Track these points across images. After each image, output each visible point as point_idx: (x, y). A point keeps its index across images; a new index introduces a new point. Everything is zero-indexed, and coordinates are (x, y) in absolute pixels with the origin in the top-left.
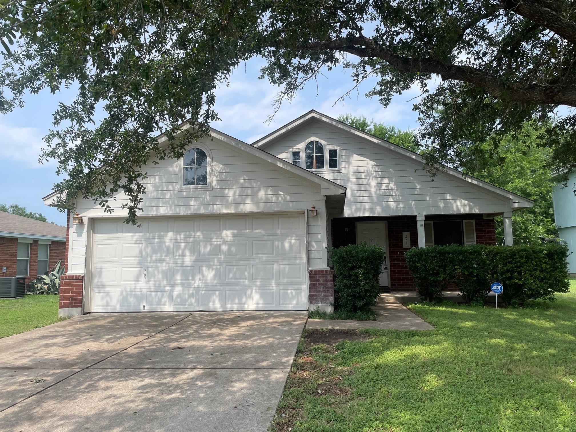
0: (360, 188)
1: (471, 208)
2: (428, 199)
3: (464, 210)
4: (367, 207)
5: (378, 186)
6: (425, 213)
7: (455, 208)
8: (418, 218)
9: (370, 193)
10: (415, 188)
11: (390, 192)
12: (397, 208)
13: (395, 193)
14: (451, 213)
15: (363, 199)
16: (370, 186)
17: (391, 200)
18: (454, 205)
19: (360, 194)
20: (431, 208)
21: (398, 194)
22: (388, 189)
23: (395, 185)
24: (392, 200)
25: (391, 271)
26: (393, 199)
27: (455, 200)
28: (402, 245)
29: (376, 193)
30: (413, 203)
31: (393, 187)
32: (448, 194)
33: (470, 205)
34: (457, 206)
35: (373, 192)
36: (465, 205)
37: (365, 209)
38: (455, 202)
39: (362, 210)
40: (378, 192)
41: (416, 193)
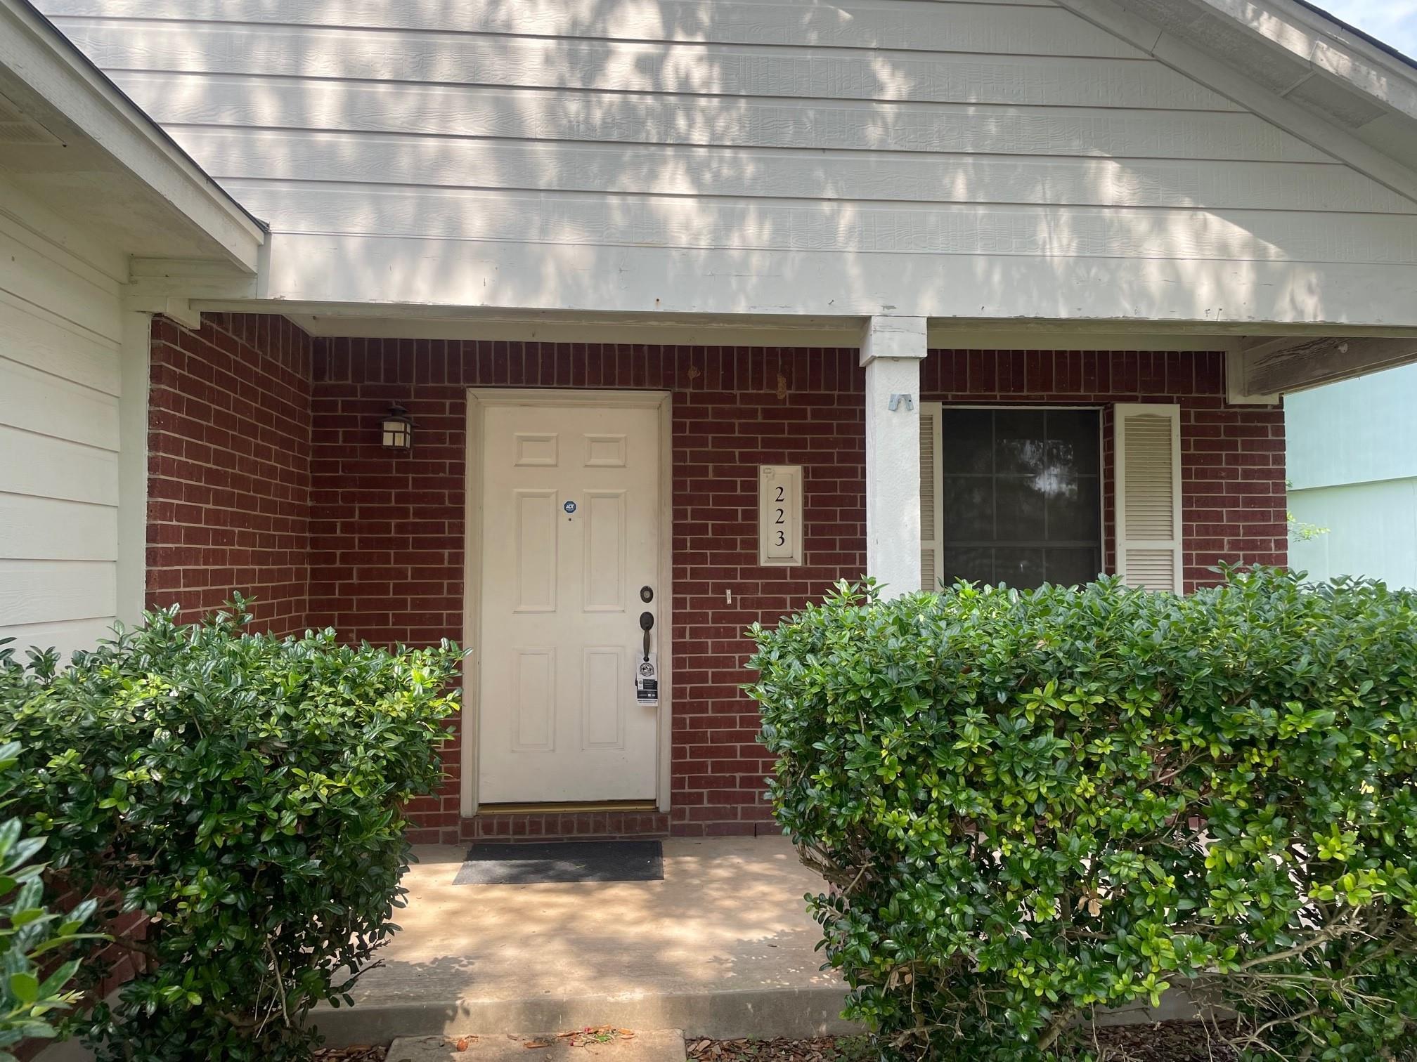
0: (424, 58)
1: (1267, 284)
2: (960, 190)
3: (1221, 289)
4: (476, 224)
5: (573, 58)
6: (931, 306)
7: (1154, 276)
8: (878, 344)
9: (508, 113)
10: (868, 100)
11: (667, 119)
12: (717, 249)
13: (710, 122)
14: (1125, 309)
15: (445, 159)
16: (505, 52)
17: (673, 179)
18: (1153, 248)
19: (421, 113)
20: (980, 265)
21: (735, 134)
22: (659, 93)
23: (710, 59)
24: (683, 186)
25: (676, 708)
26: (694, 173)
27: (1158, 210)
28: (755, 544)
29: (552, 112)
30: (848, 214)
31: (698, 75)
32: (1111, 167)
33: (1260, 262)
34: (1170, 260)
35: (531, 105)
36: (1224, 255)
37: (454, 241)
38: (1160, 227)
39: (434, 249)
40: (573, 106)
41: (874, 134)
